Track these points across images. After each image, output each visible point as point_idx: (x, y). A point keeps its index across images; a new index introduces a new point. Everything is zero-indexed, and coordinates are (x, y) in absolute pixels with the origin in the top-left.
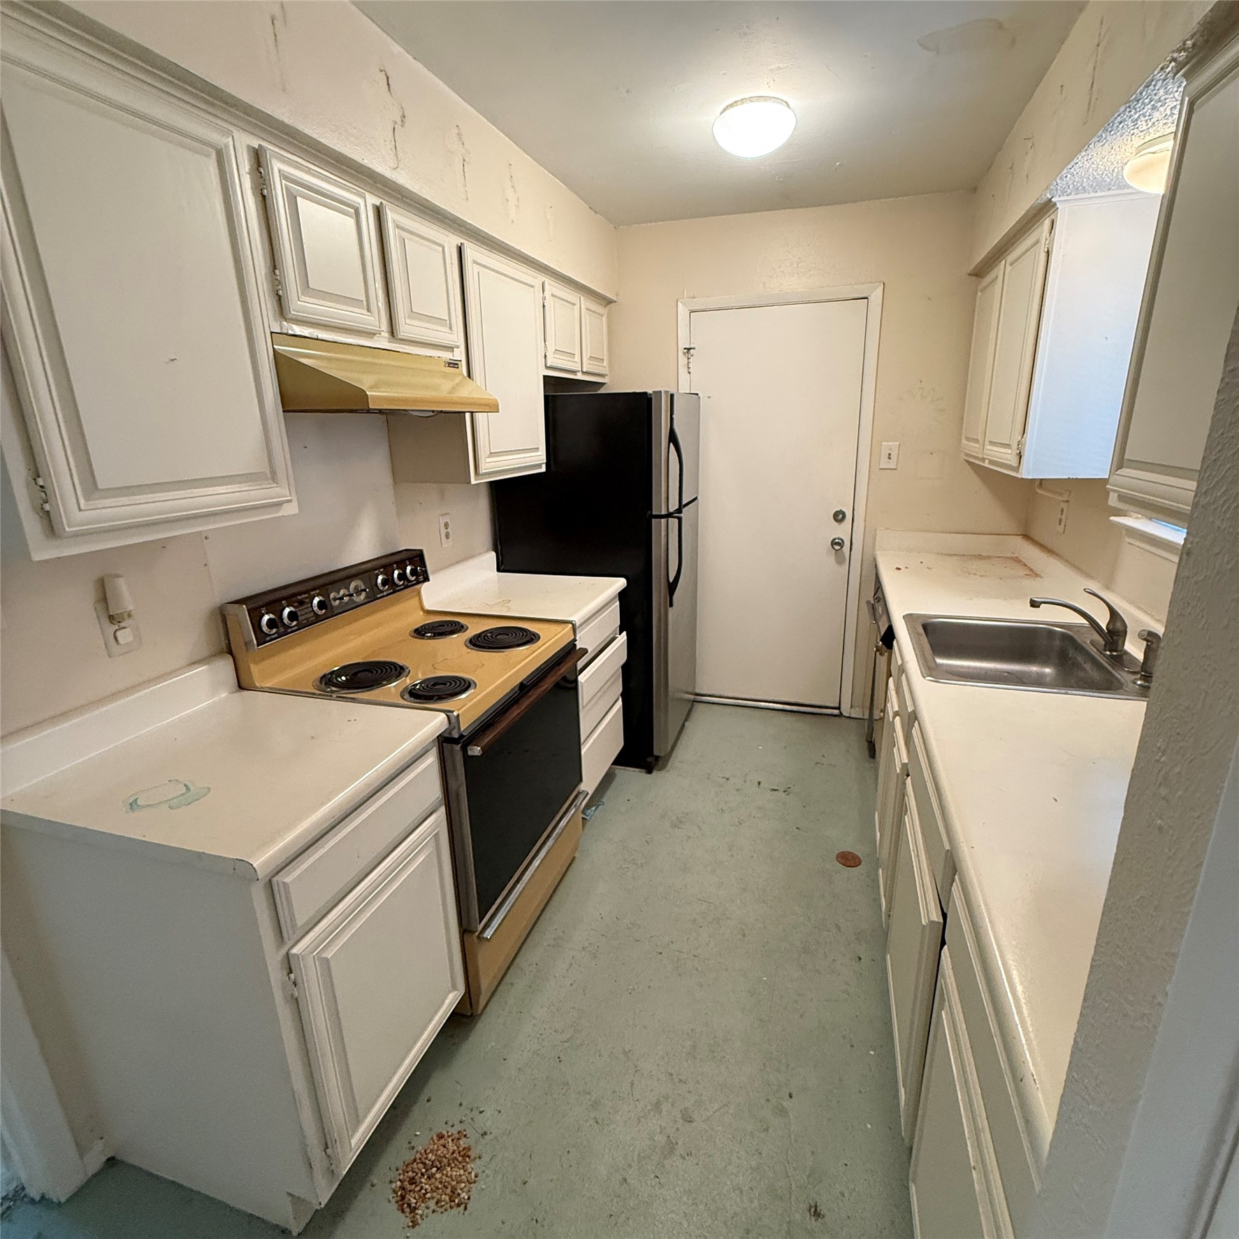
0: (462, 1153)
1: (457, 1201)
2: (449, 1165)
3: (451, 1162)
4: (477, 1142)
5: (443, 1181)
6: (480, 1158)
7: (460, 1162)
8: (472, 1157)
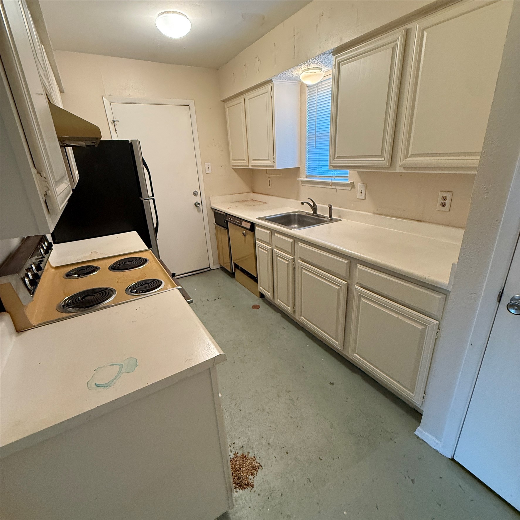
0: (243, 457)
1: (257, 468)
2: (243, 464)
3: (243, 463)
4: (243, 451)
5: (247, 469)
6: (249, 453)
7: (246, 460)
8: (247, 455)
